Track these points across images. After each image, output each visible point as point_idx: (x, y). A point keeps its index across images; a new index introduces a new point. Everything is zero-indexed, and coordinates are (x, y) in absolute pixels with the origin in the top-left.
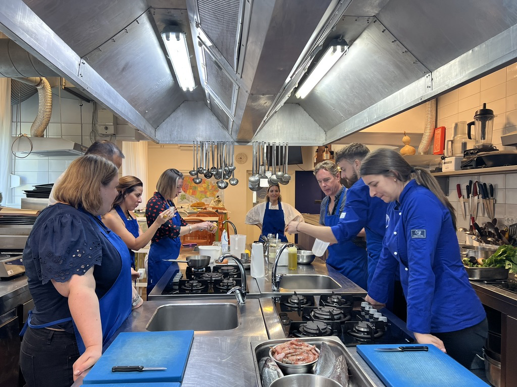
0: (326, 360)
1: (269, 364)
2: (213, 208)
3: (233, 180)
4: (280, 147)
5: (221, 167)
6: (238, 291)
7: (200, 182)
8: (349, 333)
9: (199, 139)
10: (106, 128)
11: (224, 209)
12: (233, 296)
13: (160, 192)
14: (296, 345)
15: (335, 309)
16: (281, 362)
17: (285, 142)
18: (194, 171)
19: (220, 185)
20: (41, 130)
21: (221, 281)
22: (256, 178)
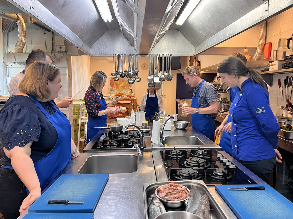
0: (194, 198)
1: (154, 202)
2: (128, 96)
3: (138, 79)
4: (166, 58)
5: (130, 70)
6: (138, 147)
7: (118, 80)
8: (209, 176)
9: (117, 53)
10: (61, 48)
11: (135, 97)
12: (135, 150)
13: (92, 86)
14: (174, 187)
15: (200, 159)
16: (163, 199)
17: (170, 54)
18: (114, 73)
19: (130, 82)
20: (21, 49)
21: (128, 140)
22: (152, 77)
